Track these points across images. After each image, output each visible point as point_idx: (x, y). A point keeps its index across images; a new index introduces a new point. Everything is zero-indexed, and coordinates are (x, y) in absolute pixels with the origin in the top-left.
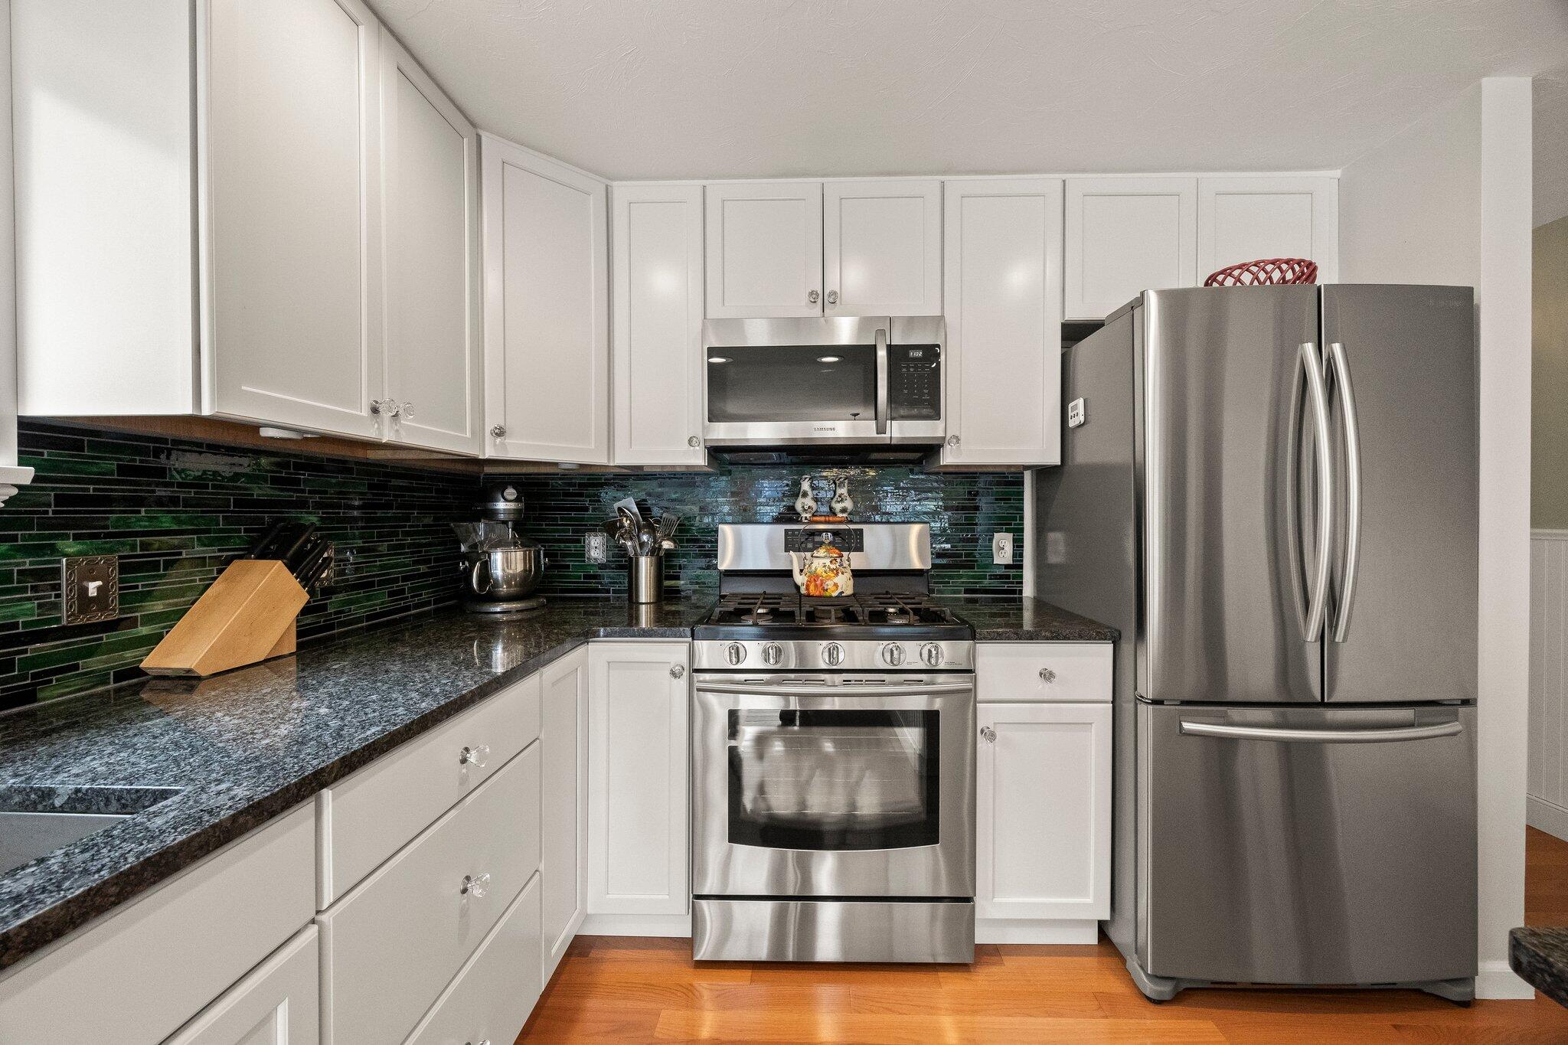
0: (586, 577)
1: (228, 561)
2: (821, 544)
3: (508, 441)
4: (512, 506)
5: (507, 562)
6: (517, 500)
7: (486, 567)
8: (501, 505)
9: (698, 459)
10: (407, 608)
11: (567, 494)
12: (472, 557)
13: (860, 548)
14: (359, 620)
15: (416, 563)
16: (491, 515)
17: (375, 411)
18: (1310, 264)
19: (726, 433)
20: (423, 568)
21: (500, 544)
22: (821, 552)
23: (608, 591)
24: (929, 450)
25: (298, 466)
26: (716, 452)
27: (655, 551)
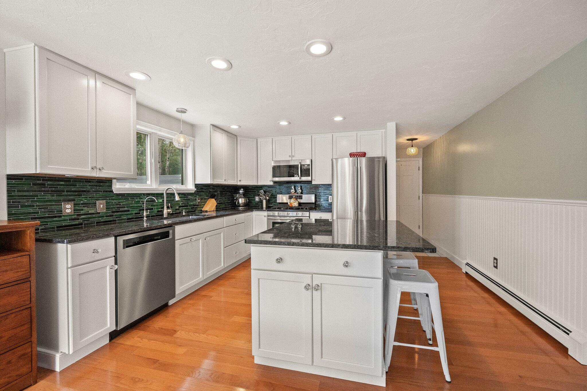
0: (255, 204)
1: (208, 199)
3: (241, 182)
4: (242, 191)
5: (242, 200)
6: (243, 191)
7: (238, 201)
8: (241, 191)
9: (271, 183)
10: (227, 208)
11: (252, 189)
12: (236, 199)
13: (302, 199)
14: (221, 208)
15: (228, 201)
16: (239, 193)
17: (225, 180)
18: (365, 153)
19: (277, 179)
20: (229, 202)
21: (241, 198)
22: (293, 199)
23: (259, 206)
24: (310, 182)
25: (215, 187)
26: (275, 182)
27: (266, 199)
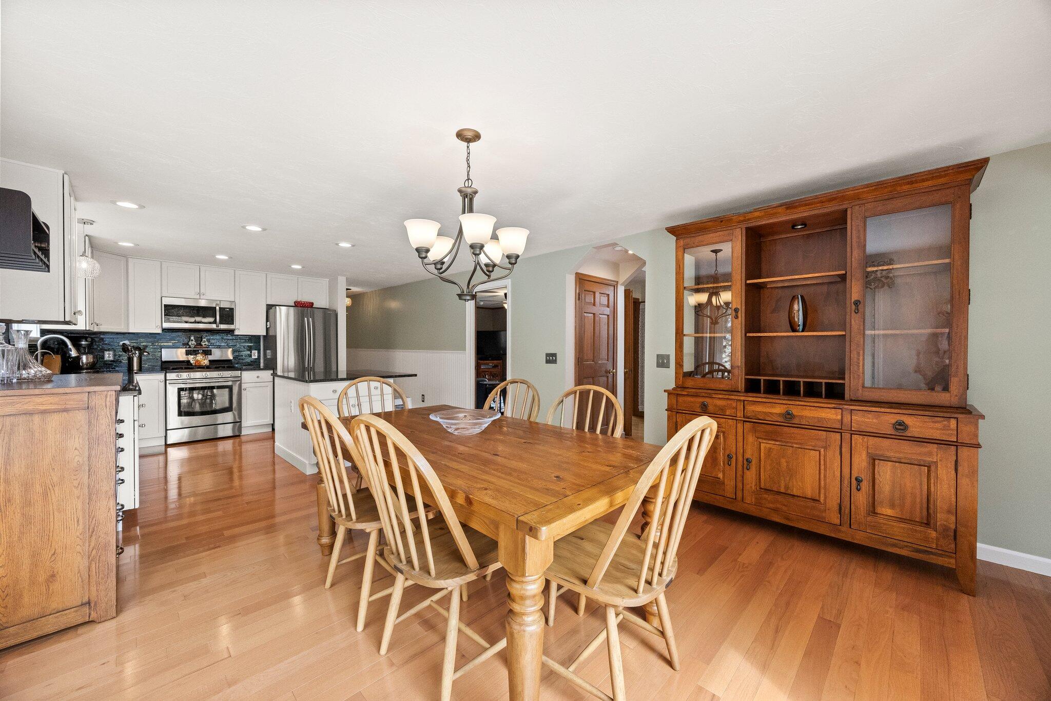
2: (199, 353)
8: (84, 343)
9: (160, 331)
13: (211, 355)
18: (312, 302)
19: (167, 325)
21: (85, 353)
22: (199, 355)
24: (231, 331)
26: (165, 329)
